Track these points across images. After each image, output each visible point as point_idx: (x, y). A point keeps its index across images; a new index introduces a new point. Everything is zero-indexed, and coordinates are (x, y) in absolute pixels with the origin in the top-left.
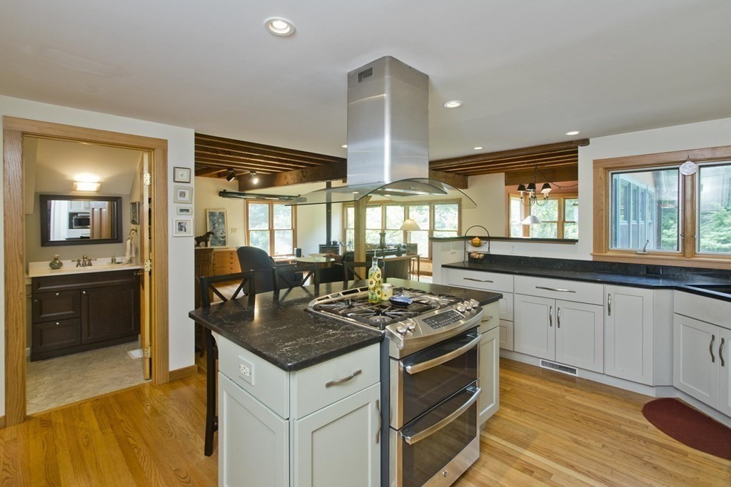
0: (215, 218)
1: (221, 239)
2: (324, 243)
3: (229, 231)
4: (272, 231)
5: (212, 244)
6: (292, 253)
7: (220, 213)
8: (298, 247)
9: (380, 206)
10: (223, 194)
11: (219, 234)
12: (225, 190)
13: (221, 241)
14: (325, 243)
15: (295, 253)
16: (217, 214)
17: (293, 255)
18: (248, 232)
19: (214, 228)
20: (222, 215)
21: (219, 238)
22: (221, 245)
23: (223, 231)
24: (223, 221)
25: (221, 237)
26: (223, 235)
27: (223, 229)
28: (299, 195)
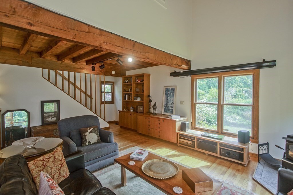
0: (169, 92)
3: (178, 103)
11: (169, 104)
12: (175, 71)
13: (170, 110)
16: (170, 90)
18: (193, 104)
19: (167, 100)
20: (173, 90)
21: (169, 107)
22: (170, 113)
23: (172, 103)
24: (173, 95)
25: (170, 107)
26: (172, 106)
27: (172, 101)
28: (264, 60)
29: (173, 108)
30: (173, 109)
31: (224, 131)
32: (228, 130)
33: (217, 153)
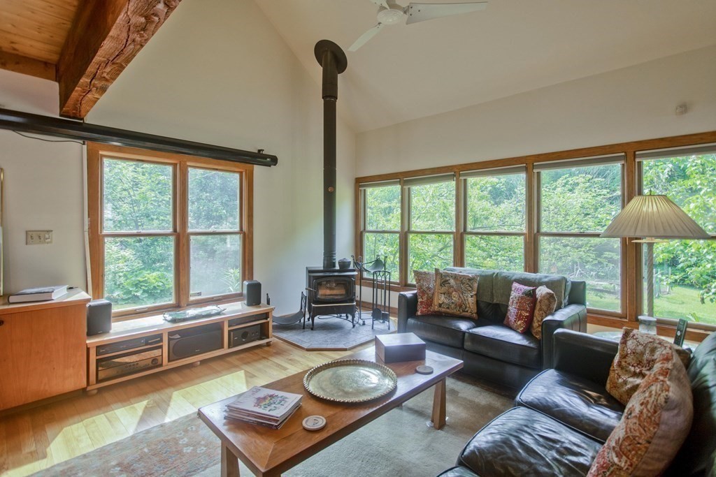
4: (182, 239)
6: (239, 291)
8: (255, 277)
9: (451, 177)
14: (321, 267)
15: (245, 292)
18: (95, 240)
28: (259, 151)
31: (192, 299)
32: (199, 294)
33: (222, 347)
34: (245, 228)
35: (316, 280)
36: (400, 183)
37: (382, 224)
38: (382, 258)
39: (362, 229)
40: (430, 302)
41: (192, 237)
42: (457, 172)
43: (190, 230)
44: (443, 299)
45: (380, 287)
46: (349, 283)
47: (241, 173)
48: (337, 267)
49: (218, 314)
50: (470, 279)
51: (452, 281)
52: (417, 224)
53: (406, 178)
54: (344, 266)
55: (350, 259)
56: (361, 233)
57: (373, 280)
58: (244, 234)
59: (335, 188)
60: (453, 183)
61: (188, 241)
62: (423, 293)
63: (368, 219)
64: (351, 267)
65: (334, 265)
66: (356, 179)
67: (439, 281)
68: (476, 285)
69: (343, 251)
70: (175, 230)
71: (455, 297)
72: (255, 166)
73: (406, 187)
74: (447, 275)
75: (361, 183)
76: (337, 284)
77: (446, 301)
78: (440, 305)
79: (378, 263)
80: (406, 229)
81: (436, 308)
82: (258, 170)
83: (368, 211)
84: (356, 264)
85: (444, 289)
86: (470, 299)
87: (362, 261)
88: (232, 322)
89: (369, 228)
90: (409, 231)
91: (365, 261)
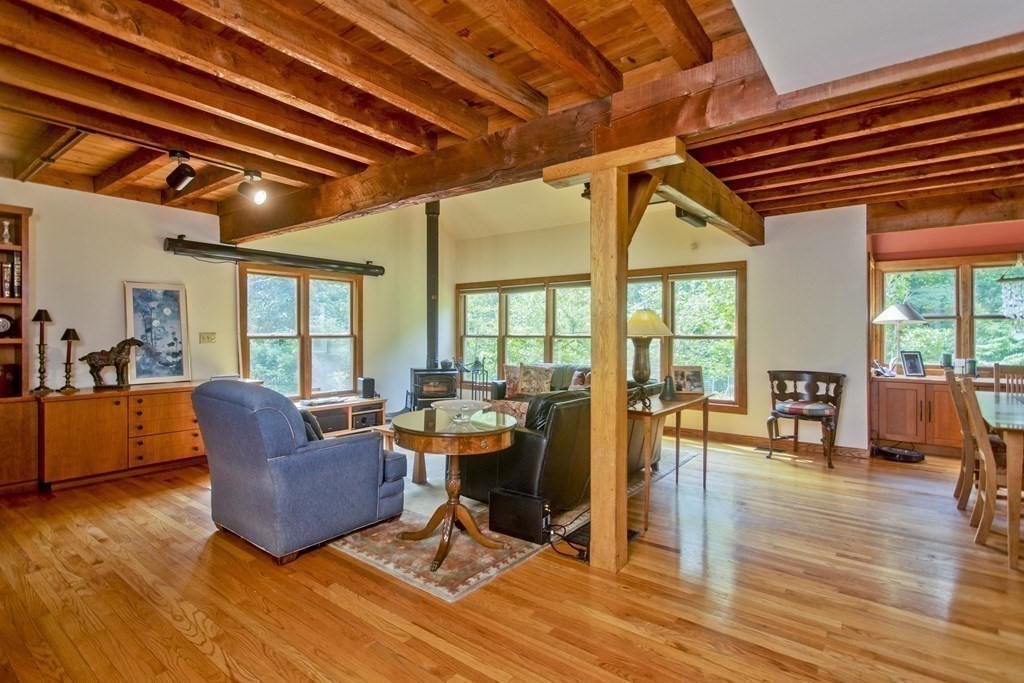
0: (153, 304)
1: (170, 359)
2: (423, 365)
3: (194, 338)
4: (305, 341)
5: (140, 373)
6: (351, 388)
7: (166, 293)
8: (367, 374)
9: (542, 288)
10: (177, 245)
11: (162, 347)
12: (181, 237)
13: (167, 364)
14: (424, 367)
15: (360, 387)
16: (159, 295)
17: (354, 392)
18: (245, 341)
19: (148, 330)
20: (172, 297)
21: (164, 355)
22: (169, 374)
23: (175, 339)
24: (177, 314)
25: (168, 354)
26: (173, 349)
27: (174, 333)
28: (368, 262)
29: (179, 358)
30: (181, 361)
31: (313, 393)
32: (319, 389)
33: (347, 428)
34: (356, 332)
35: (420, 377)
36: (498, 290)
37: (484, 329)
38: (481, 360)
39: (462, 333)
40: (515, 388)
41: (313, 340)
42: (548, 283)
43: (311, 334)
44: (525, 385)
45: (479, 388)
46: (451, 381)
47: (351, 283)
48: (440, 367)
49: (342, 402)
50: (546, 371)
51: (533, 372)
52: (515, 329)
53: (504, 287)
54: (446, 366)
55: (451, 360)
56: (462, 338)
57: (473, 382)
58: (355, 337)
59: (437, 295)
60: (544, 293)
61: (311, 342)
62: (510, 381)
63: (468, 324)
64: (453, 367)
65: (436, 365)
66: (457, 285)
67: (522, 372)
68: (551, 375)
69: (445, 353)
70: (299, 333)
71: (534, 384)
72: (365, 277)
73: (504, 295)
74: (529, 367)
75: (461, 289)
76: (440, 383)
77: (528, 387)
78: (523, 390)
79: (477, 364)
80: (504, 334)
81: (520, 392)
82: (367, 279)
83: (469, 315)
84: (457, 365)
85: (526, 378)
86: (546, 385)
87: (462, 361)
88: (355, 408)
89: (469, 333)
90: (507, 336)
91: (466, 363)
